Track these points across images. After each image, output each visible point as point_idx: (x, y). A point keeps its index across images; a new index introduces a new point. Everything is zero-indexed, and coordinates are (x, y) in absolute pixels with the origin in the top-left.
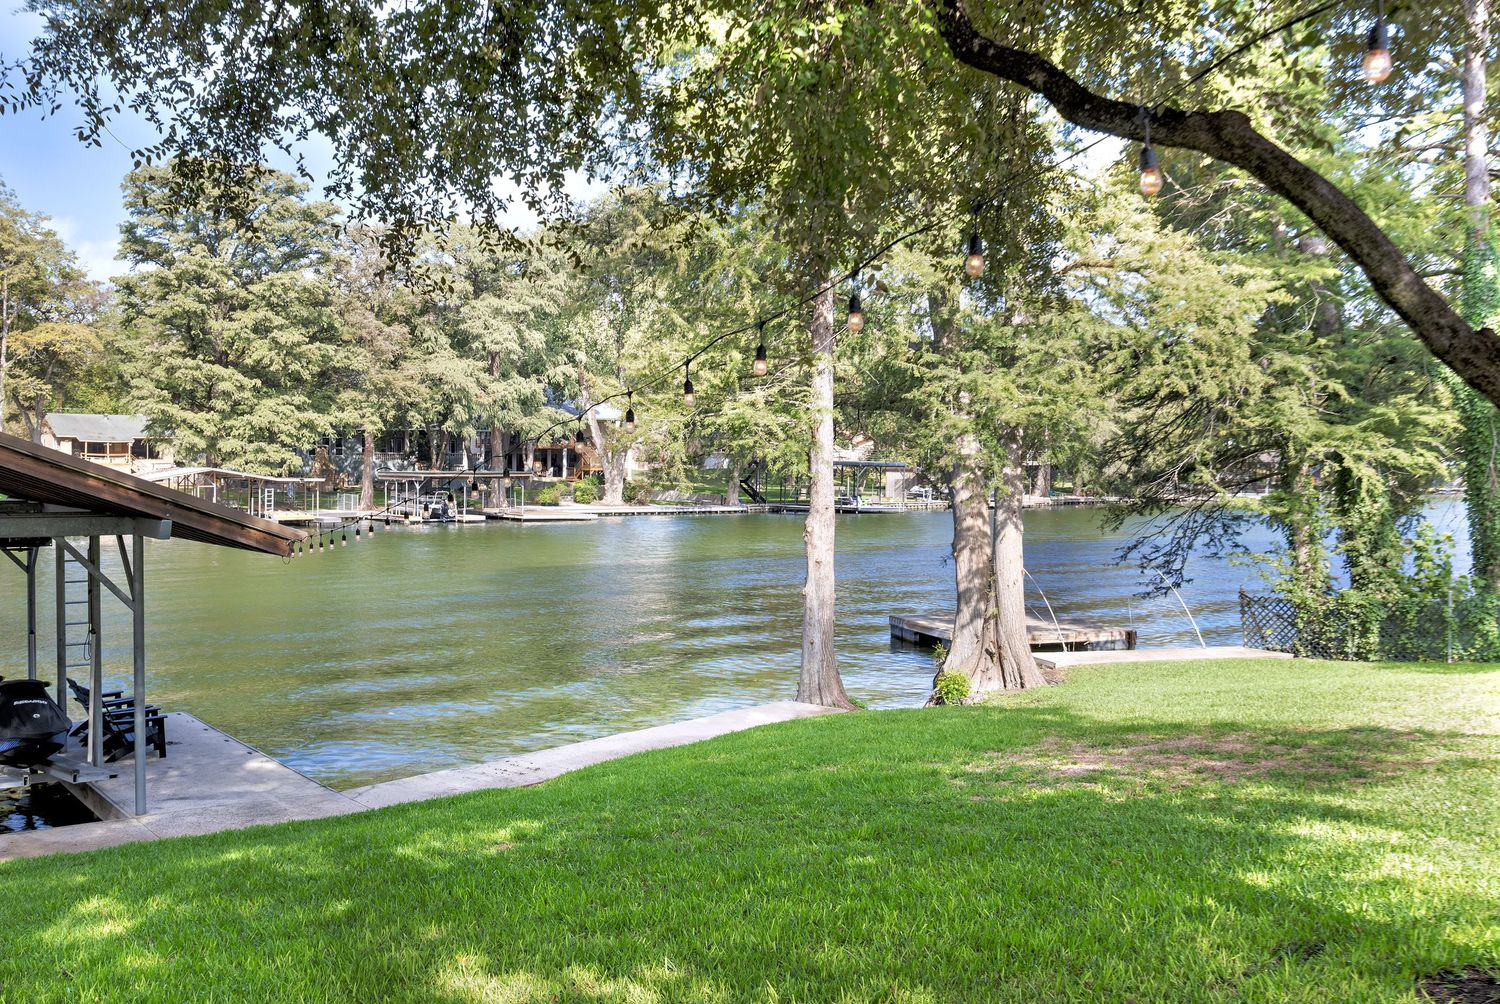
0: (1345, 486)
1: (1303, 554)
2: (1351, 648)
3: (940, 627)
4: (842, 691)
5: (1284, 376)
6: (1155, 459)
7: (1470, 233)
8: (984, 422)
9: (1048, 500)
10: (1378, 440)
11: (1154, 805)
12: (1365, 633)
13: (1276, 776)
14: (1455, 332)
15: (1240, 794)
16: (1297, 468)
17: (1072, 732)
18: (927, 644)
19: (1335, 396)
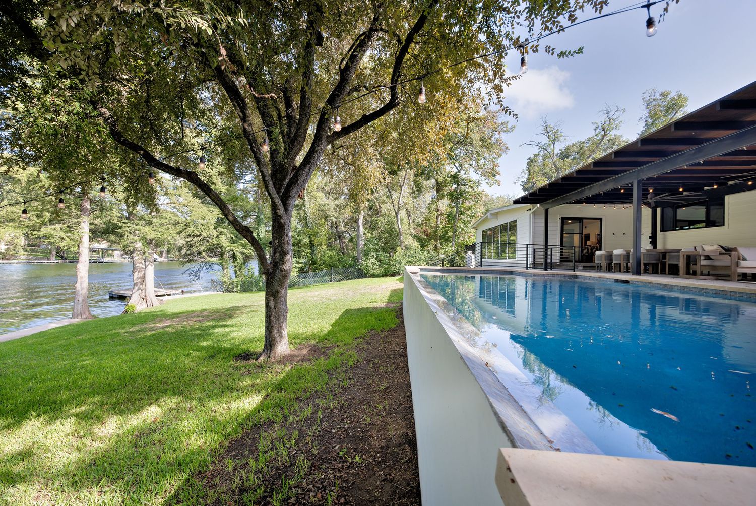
0: (234, 257)
1: (225, 271)
2: (235, 290)
3: (128, 293)
4: (90, 314)
5: (221, 233)
6: (194, 250)
7: (259, 209)
8: (143, 239)
9: (166, 259)
10: (240, 247)
11: (182, 331)
12: (238, 287)
13: (213, 320)
14: (240, 226)
15: (204, 325)
16: (224, 253)
17: (164, 316)
18: (122, 298)
19: (232, 238)
